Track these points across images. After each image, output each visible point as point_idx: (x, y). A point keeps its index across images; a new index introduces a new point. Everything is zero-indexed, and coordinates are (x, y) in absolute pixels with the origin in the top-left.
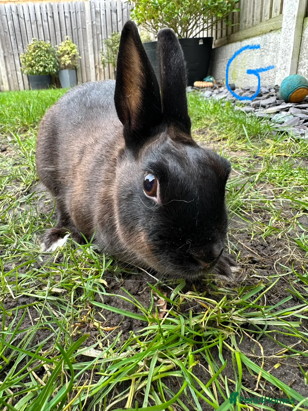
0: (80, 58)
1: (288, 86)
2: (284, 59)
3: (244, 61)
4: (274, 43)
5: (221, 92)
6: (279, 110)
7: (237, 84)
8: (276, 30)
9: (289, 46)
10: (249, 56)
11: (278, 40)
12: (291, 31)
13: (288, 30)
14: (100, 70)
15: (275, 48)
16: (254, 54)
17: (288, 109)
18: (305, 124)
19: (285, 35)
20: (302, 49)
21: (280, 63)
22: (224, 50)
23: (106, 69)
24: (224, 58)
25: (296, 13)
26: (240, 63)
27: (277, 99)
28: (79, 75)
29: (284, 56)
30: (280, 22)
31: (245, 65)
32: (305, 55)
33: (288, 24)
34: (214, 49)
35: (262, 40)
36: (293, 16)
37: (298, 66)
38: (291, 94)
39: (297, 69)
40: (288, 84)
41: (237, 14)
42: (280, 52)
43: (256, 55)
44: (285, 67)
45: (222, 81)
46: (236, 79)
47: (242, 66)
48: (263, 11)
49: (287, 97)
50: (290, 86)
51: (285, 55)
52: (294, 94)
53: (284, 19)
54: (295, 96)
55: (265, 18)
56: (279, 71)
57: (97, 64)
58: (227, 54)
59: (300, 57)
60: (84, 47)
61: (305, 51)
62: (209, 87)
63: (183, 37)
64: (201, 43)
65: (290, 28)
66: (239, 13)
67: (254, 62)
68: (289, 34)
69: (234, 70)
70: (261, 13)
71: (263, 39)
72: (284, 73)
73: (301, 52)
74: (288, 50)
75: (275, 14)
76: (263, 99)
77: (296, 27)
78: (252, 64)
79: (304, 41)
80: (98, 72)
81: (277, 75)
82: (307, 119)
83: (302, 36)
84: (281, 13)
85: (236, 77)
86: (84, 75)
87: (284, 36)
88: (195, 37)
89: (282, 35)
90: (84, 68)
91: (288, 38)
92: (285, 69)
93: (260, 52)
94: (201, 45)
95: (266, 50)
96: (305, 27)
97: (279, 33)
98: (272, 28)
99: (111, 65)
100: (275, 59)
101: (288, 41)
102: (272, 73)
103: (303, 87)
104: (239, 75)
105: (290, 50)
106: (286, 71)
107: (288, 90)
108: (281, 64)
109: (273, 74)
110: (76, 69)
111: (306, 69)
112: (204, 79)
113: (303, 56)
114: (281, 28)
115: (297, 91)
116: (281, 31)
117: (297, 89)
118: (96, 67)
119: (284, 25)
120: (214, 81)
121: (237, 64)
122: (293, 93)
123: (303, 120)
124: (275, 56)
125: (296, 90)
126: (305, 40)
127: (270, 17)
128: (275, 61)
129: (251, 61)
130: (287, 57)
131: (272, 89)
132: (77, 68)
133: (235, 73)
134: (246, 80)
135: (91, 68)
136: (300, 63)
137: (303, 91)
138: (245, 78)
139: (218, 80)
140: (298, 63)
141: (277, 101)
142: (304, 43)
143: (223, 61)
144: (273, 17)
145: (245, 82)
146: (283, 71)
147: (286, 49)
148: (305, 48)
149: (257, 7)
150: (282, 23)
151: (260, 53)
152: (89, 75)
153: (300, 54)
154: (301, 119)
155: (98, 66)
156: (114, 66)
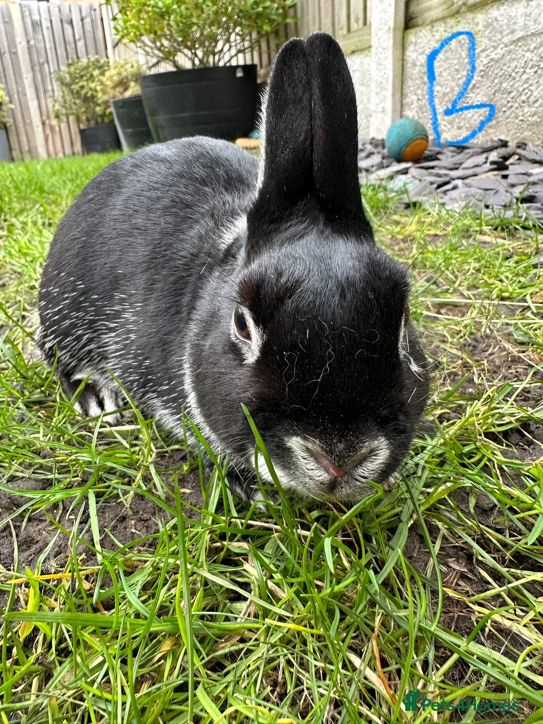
0: (13, 106)
1: (398, 136)
2: (380, 96)
4: (359, 71)
6: (392, 174)
8: (361, 50)
9: (385, 76)
11: (366, 66)
12: (386, 51)
13: (380, 50)
14: (52, 128)
15: (362, 80)
17: (405, 171)
18: (438, 190)
19: (377, 58)
20: (406, 80)
21: (374, 103)
23: (64, 126)
25: (391, 24)
27: (383, 158)
28: (13, 139)
29: (379, 91)
30: (366, 37)
32: (411, 89)
33: (381, 40)
34: (260, 84)
36: (386, 28)
37: (402, 106)
38: (403, 149)
39: (402, 111)
40: (398, 133)
41: (293, 26)
42: (373, 85)
44: (383, 108)
48: (336, 21)
49: (399, 154)
50: (401, 136)
51: (381, 90)
52: (408, 149)
53: (373, 34)
54: (410, 151)
55: (341, 32)
56: (374, 114)
57: (44, 118)
59: (404, 92)
60: (17, 87)
61: (410, 83)
63: (207, 65)
64: (239, 74)
65: (385, 46)
66: (296, 24)
68: (383, 56)
70: (333, 25)
72: (383, 120)
73: (404, 84)
74: (384, 82)
75: (356, 25)
77: (394, 44)
79: (407, 67)
80: (48, 131)
81: (371, 122)
82: (439, 183)
83: (403, 60)
84: (365, 23)
86: (24, 139)
87: (375, 60)
88: (228, 65)
89: (373, 57)
90: (21, 125)
91: (383, 63)
92: (383, 112)
94: (240, 78)
96: (406, 46)
97: (367, 56)
98: (354, 48)
99: (71, 118)
100: (364, 97)
101: (383, 67)
102: (362, 119)
103: (420, 136)
105: (387, 81)
106: (385, 115)
108: (376, 105)
109: (364, 121)
110: (6, 128)
112: (251, 135)
113: (408, 91)
114: (370, 47)
115: (413, 144)
116: (369, 51)
117: (412, 140)
118: (43, 124)
119: (374, 42)
122: (407, 147)
123: (435, 186)
124: (365, 92)
125: (410, 142)
126: (409, 65)
127: (349, 31)
128: (365, 100)
130: (384, 93)
132: (8, 125)
135: (35, 125)
136: (405, 102)
137: (420, 144)
140: (401, 101)
141: (384, 161)
142: (408, 70)
144: (352, 29)
146: (380, 115)
147: (382, 81)
148: (411, 79)
149: (326, 14)
150: (370, 40)
152: (31, 138)
153: (404, 87)
154: (432, 183)
155: (47, 122)
156: (78, 120)
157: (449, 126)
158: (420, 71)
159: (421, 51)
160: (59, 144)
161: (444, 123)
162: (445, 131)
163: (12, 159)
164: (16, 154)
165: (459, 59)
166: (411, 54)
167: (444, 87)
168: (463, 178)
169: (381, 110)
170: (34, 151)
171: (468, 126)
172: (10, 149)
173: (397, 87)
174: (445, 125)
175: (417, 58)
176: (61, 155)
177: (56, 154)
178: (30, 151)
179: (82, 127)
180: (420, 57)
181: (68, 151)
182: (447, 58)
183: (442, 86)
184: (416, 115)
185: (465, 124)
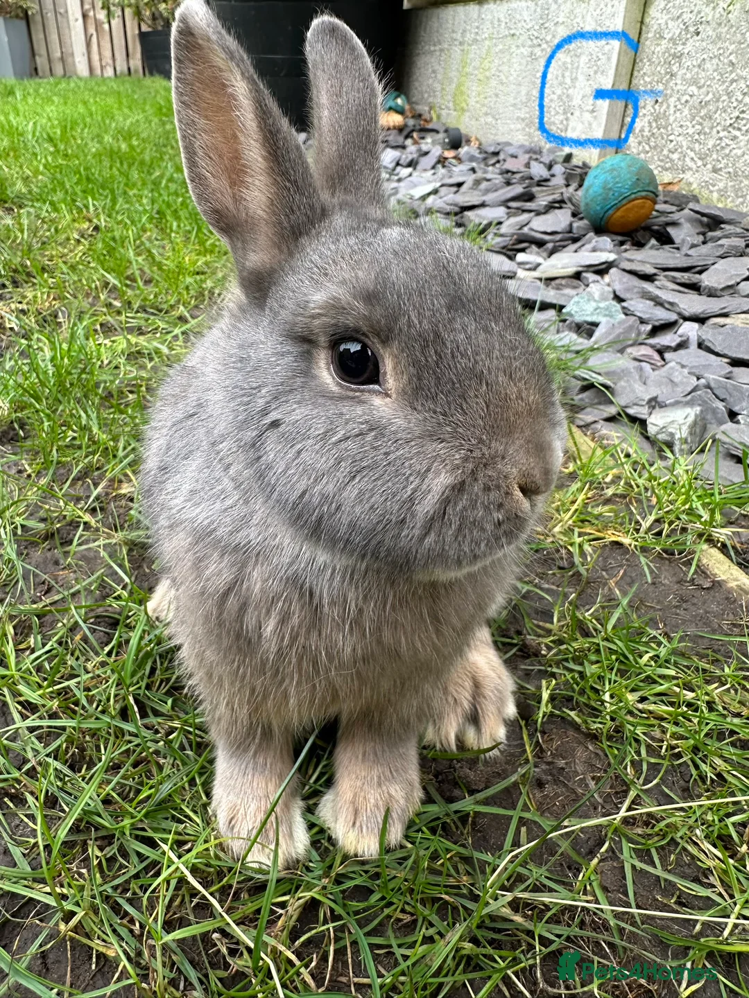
1: (604, 188)
3: (486, 64)
5: (426, 153)
6: (580, 269)
7: (466, 125)
10: (501, 51)
14: (98, 25)
16: (514, 49)
17: (604, 266)
18: (652, 341)
20: (641, 60)
21: (582, 93)
22: (434, 20)
23: (116, 22)
24: (435, 45)
26: (475, 68)
27: (574, 216)
28: (38, 36)
29: (592, 73)
31: (487, 74)
32: (647, 79)
34: (408, 11)
35: (535, 11)
38: (610, 212)
39: (624, 116)
40: (606, 182)
43: (519, 51)
44: (594, 105)
45: (427, 108)
46: (463, 110)
47: (481, 77)
49: (602, 219)
50: (610, 189)
51: (596, 72)
52: (619, 214)
54: (622, 217)
56: (577, 113)
57: (87, 7)
58: (441, 35)
59: (635, 82)
61: (647, 68)
62: (395, 128)
67: (512, 70)
69: (459, 85)
71: (538, 10)
72: (590, 124)
73: (636, 68)
74: (604, 58)
76: (538, 213)
78: (507, 78)
79: (647, 39)
80: (92, 30)
81: (571, 124)
82: (657, 324)
83: (642, 22)
85: (464, 105)
86: (54, 37)
87: (595, 14)
90: (50, 15)
92: (593, 111)
93: (530, 47)
95: (547, 42)
99: (128, 11)
100: (567, 74)
102: (558, 113)
103: (644, 194)
104: (472, 102)
105: (609, 59)
106: (595, 117)
107: (604, 199)
108: (583, 97)
109: (561, 117)
110: (27, 18)
111: (646, 119)
113: (642, 82)
115: (628, 206)
117: (628, 199)
118: (85, 16)
120: (407, 107)
121: (467, 70)
122: (618, 209)
123: (649, 327)
124: (569, 66)
125: (624, 202)
126: (650, 35)
128: (568, 80)
129: (505, 68)
130: (600, 76)
131: (556, 163)
132: (30, 13)
133: (462, 93)
134: (490, 119)
135: (71, 18)
137: (643, 207)
138: (486, 114)
139: (417, 104)
141: (575, 222)
142: (648, 43)
143: (432, 53)
145: (486, 123)
146: (587, 116)
147: (601, 57)
148: (649, 61)
151: (530, 50)
152: (66, 39)
153: (636, 73)
155: (91, 14)
156: (138, 14)
157: (700, 163)
158: (667, 50)
159: (676, 13)
160: (107, 53)
161: (692, 154)
162: (690, 169)
163: (36, 71)
164: (41, 61)
165: (740, 43)
166: (658, 15)
167: (704, 90)
168: (700, 320)
169: (591, 108)
170: (70, 60)
171: (731, 170)
172: (33, 54)
173: (624, 71)
174: (692, 159)
175: (667, 24)
176: (109, 72)
177: (102, 68)
178: (62, 59)
179: (145, 28)
180: (671, 24)
181: (121, 66)
182: (719, 37)
183: (700, 88)
184: (647, 129)
185: (727, 166)
